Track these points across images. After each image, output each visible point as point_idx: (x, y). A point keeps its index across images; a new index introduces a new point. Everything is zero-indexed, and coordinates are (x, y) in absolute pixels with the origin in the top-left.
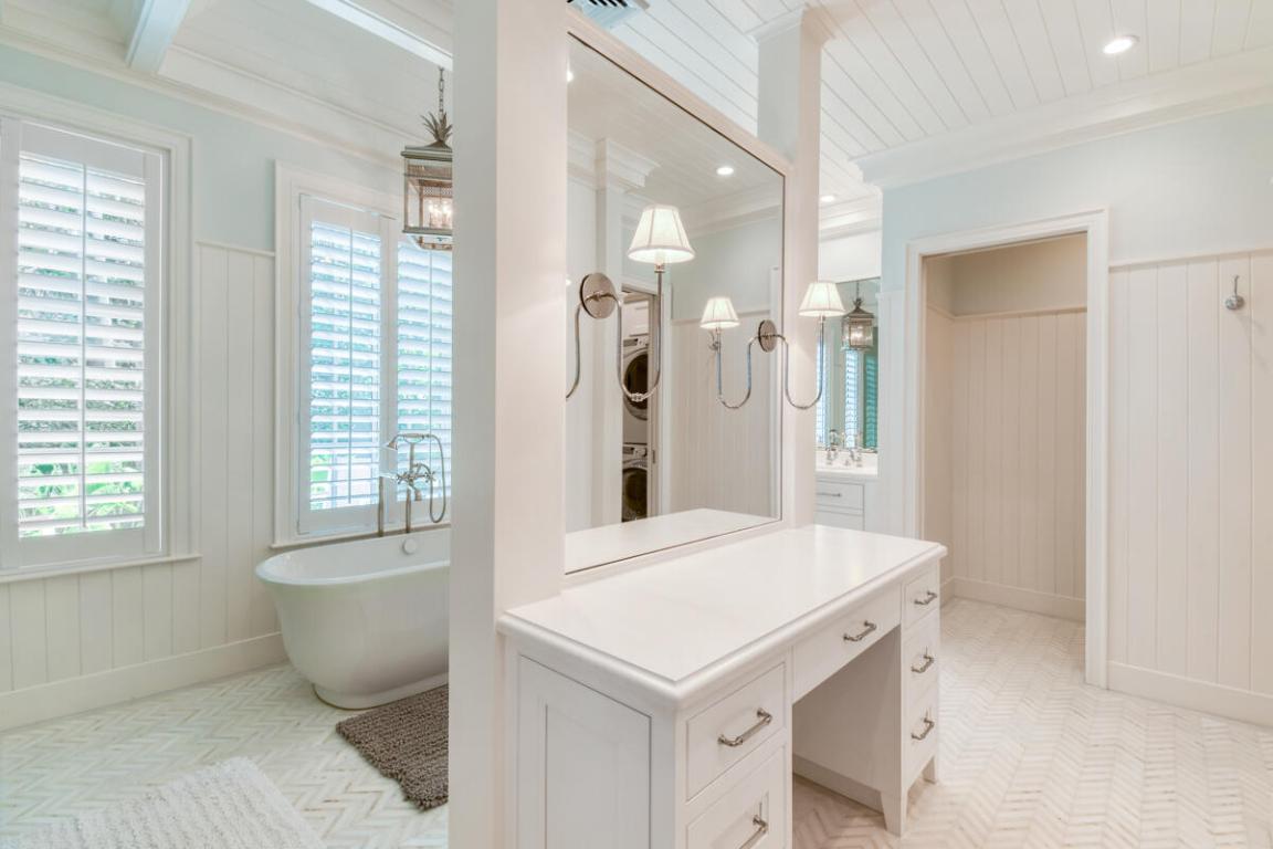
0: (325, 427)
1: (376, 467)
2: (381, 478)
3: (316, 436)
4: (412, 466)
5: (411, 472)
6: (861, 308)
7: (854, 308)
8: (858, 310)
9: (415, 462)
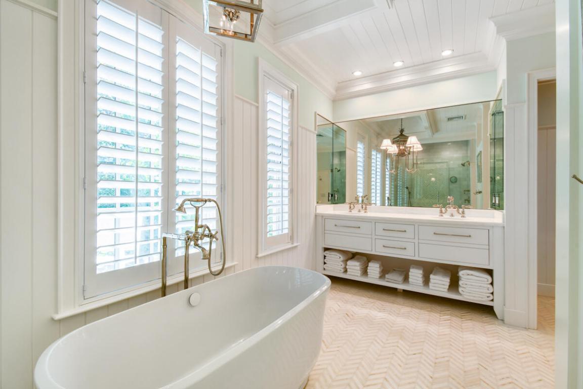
0: (110, 193)
1: (159, 228)
2: (165, 239)
3: (101, 201)
4: (197, 227)
5: (197, 232)
6: (403, 133)
7: (400, 133)
8: (402, 135)
9: (200, 223)
